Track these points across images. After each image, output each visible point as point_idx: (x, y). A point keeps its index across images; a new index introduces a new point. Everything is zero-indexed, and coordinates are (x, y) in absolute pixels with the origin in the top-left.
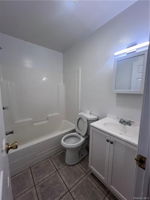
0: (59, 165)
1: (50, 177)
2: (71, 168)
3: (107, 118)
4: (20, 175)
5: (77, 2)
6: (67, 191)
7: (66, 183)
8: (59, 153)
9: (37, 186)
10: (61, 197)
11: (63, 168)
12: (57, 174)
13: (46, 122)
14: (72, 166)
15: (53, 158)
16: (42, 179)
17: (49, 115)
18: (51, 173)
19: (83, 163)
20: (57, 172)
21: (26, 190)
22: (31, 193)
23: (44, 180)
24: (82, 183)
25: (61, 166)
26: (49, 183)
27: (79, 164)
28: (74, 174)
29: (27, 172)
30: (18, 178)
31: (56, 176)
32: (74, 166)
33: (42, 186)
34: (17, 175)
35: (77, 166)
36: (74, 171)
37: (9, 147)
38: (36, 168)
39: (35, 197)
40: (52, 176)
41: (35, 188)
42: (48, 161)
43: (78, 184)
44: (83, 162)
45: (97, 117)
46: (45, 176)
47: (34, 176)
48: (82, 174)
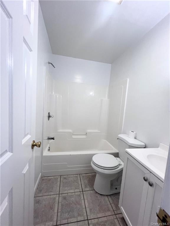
0: (86, 187)
1: (74, 194)
2: (98, 196)
3: (159, 148)
4: (52, 179)
5: (122, 3)
6: (85, 219)
7: (88, 210)
8: (90, 174)
9: (60, 195)
10: (78, 221)
11: (89, 192)
12: (81, 195)
13: (84, 137)
14: (99, 195)
15: (83, 176)
16: (66, 192)
17: (89, 131)
18: (76, 190)
19: (115, 199)
20: (82, 192)
21: (52, 193)
22: (55, 199)
23: (68, 194)
24: (106, 222)
25: (87, 189)
26: (71, 199)
27: (109, 197)
28: (99, 205)
29: (58, 178)
30: (50, 180)
31: (80, 195)
32: (102, 196)
33: (65, 198)
34: (50, 177)
35: (106, 198)
36: (100, 203)
37: (34, 144)
38: (65, 178)
39: (56, 204)
40: (76, 193)
41: (58, 196)
42: (77, 177)
43: (100, 220)
44: (114, 197)
45: (144, 144)
46: (70, 190)
47: (61, 186)
48: (110, 211)
